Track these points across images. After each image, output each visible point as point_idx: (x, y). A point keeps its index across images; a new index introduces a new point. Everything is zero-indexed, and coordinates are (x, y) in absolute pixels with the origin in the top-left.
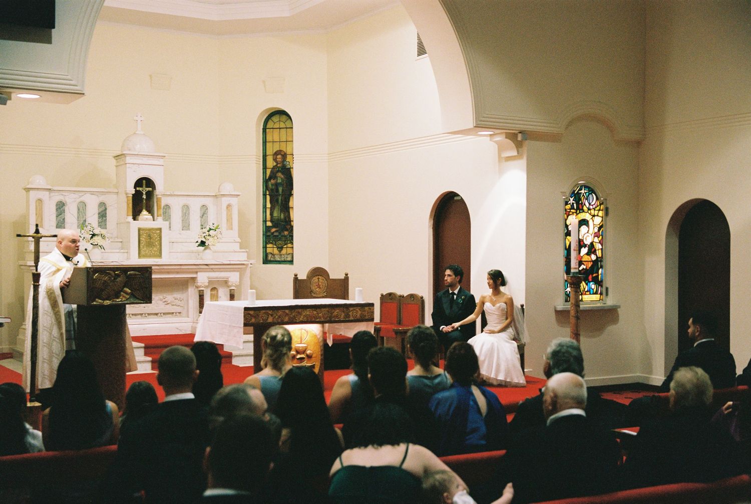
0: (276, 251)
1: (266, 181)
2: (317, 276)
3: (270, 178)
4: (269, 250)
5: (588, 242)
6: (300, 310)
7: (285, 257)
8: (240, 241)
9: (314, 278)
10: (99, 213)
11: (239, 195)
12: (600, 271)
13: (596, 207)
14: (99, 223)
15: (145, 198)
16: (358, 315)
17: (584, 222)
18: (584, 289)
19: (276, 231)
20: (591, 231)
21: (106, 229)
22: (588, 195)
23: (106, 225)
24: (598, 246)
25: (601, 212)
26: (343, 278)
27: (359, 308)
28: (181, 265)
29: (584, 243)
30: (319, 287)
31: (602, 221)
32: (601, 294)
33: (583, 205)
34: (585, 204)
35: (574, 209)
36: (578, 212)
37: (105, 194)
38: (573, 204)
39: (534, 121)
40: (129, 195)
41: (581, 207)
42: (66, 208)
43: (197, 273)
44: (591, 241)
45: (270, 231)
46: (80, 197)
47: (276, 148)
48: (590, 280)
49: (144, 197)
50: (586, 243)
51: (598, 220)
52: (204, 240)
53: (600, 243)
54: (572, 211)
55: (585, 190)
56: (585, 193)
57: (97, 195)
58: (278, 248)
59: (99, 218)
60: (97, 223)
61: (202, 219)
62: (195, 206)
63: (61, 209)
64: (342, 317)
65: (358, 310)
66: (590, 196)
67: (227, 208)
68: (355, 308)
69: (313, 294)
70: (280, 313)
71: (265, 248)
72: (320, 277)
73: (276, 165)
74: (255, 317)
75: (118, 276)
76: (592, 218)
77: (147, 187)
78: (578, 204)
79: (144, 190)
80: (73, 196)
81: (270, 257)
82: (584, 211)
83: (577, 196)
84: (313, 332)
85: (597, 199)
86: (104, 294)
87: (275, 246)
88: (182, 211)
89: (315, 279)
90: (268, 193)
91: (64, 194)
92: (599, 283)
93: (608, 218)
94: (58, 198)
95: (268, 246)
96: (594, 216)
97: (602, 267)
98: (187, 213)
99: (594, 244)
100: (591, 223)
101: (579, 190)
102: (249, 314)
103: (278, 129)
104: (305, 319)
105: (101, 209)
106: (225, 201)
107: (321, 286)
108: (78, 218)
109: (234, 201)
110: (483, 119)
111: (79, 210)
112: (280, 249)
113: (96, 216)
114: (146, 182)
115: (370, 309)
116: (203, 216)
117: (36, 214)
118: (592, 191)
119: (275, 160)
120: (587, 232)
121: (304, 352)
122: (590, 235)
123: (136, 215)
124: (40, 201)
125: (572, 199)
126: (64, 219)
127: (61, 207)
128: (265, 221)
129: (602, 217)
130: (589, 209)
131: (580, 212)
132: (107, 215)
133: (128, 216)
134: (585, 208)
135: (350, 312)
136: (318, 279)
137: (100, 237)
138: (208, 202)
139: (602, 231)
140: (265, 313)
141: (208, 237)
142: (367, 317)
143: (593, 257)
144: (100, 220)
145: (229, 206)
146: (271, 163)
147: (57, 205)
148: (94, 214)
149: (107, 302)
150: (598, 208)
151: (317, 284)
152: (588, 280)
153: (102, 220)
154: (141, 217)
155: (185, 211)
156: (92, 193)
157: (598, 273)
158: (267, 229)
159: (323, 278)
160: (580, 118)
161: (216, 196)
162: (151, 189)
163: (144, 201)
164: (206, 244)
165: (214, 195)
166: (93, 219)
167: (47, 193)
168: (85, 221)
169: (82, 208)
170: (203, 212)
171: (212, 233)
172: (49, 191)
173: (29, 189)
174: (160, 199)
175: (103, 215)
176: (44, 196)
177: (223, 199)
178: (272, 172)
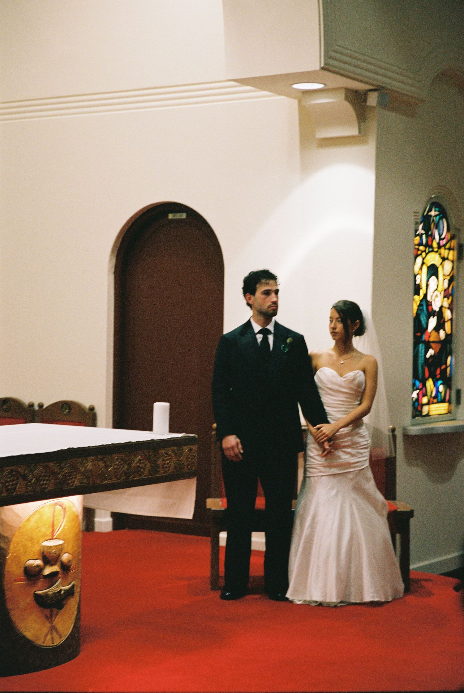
5: (436, 307)
12: (449, 359)
13: (446, 243)
16: (173, 465)
17: (433, 270)
18: (432, 392)
20: (440, 288)
24: (447, 314)
25: (451, 252)
29: (432, 309)
31: (453, 269)
32: (449, 402)
34: (434, 238)
35: (423, 245)
36: (427, 251)
38: (422, 235)
41: (430, 242)
44: (440, 306)
48: (438, 377)
51: (448, 266)
53: (449, 308)
54: (422, 248)
55: (435, 211)
56: (436, 216)
64: (147, 470)
66: (441, 222)
76: (441, 264)
78: (427, 235)
82: (433, 251)
83: (426, 221)
84: (74, 510)
85: (448, 229)
92: (448, 382)
93: (461, 265)
96: (444, 259)
97: (450, 353)
99: (444, 309)
100: (440, 271)
101: (429, 211)
118: (443, 214)
120: (436, 287)
121: (57, 558)
122: (439, 295)
125: (421, 226)
129: (453, 261)
130: (439, 247)
131: (429, 252)
134: (435, 245)
135: (159, 459)
139: (453, 287)
142: (185, 469)
143: (442, 335)
150: (447, 246)
152: (436, 376)
157: (446, 363)
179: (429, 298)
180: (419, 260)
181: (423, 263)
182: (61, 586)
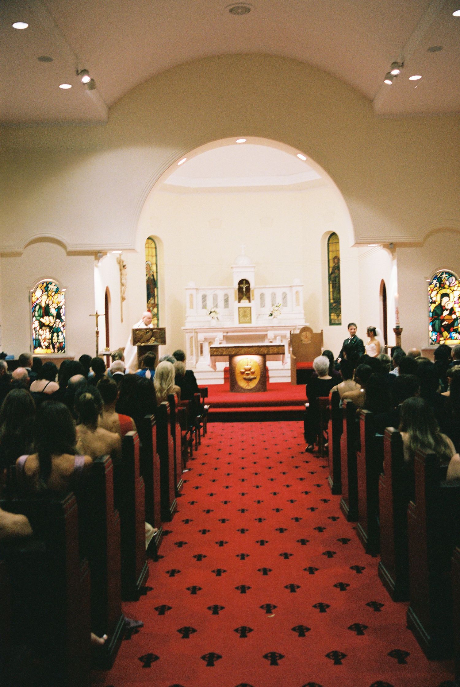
1: (330, 275)
3: (332, 273)
4: (332, 317)
6: (241, 348)
7: (339, 321)
8: (304, 312)
10: (225, 300)
11: (303, 285)
13: (455, 285)
14: (225, 305)
17: (445, 295)
18: (446, 336)
19: (335, 305)
21: (229, 308)
22: (449, 277)
23: (228, 306)
24: (456, 309)
28: (257, 327)
29: (445, 308)
30: (306, 337)
33: (444, 284)
34: (446, 284)
35: (436, 287)
37: (227, 290)
38: (436, 284)
39: (397, 236)
41: (442, 285)
42: (207, 298)
43: (267, 331)
44: (451, 307)
45: (332, 305)
46: (214, 292)
48: (452, 331)
49: (244, 290)
50: (447, 307)
51: (457, 293)
52: (272, 313)
54: (436, 288)
55: (445, 275)
57: (223, 290)
58: (335, 315)
59: (225, 302)
62: (279, 293)
69: (302, 342)
71: (330, 316)
72: (307, 332)
73: (335, 265)
74: (216, 352)
75: (148, 332)
77: (246, 284)
78: (440, 283)
79: (244, 287)
80: (210, 291)
81: (333, 322)
82: (445, 288)
83: (440, 280)
85: (456, 280)
86: (142, 340)
88: (272, 297)
89: (304, 333)
90: (331, 282)
91: (206, 290)
94: (201, 293)
95: (331, 314)
99: (454, 308)
100: (451, 295)
101: (441, 275)
102: (213, 350)
103: (335, 244)
105: (225, 298)
106: (295, 289)
108: (214, 303)
109: (300, 289)
110: (360, 239)
113: (223, 302)
117: (190, 302)
118: (451, 275)
119: (334, 262)
120: (448, 300)
121: (250, 370)
122: (450, 303)
123: (240, 299)
124: (191, 295)
125: (435, 281)
126: (206, 304)
127: (204, 297)
128: (330, 300)
130: (449, 287)
132: (229, 301)
133: (235, 300)
134: (446, 286)
136: (306, 333)
137: (214, 313)
138: (287, 290)
141: (274, 311)
143: (454, 317)
145: (297, 292)
146: (332, 265)
147: (202, 297)
148: (222, 301)
149: (143, 344)
151: (305, 336)
152: (450, 331)
154: (242, 301)
156: (221, 289)
157: (458, 326)
158: (331, 305)
160: (439, 230)
161: (291, 286)
162: (248, 285)
163: (244, 292)
164: (273, 315)
165: (290, 285)
166: (221, 303)
167: (195, 290)
168: (217, 304)
169: (215, 298)
170: (284, 296)
171: (277, 308)
172: (197, 289)
173: (187, 289)
174: (253, 291)
175: (226, 301)
176: (194, 292)
177: (293, 288)
178: (333, 270)
179: (443, 304)
180: (435, 293)
181: (437, 293)
182: (251, 377)
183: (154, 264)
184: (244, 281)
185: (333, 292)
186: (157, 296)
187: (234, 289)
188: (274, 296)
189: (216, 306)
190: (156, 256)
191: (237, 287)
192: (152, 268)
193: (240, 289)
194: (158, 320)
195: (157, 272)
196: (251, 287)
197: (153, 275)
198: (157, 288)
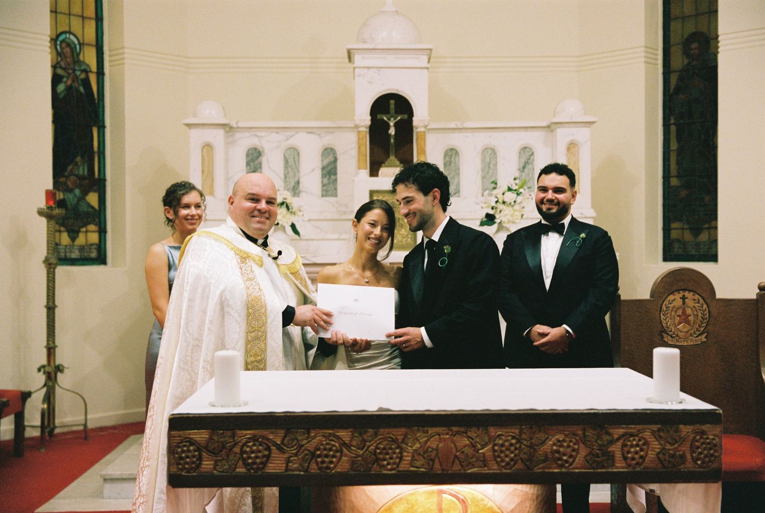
0: (688, 236)
1: (669, 98)
2: (678, 291)
3: (678, 90)
4: (674, 234)
6: (398, 433)
7: (706, 247)
8: (594, 214)
9: (671, 297)
10: (323, 169)
11: (593, 122)
14: (323, 185)
15: (393, 133)
16: (651, 455)
21: (336, 196)
23: (336, 189)
26: (754, 297)
27: (655, 427)
30: (685, 318)
37: (332, 133)
40: (360, 129)
42: (264, 160)
46: (288, 139)
47: (690, 28)
49: (392, 131)
52: (491, 212)
57: (319, 135)
58: (691, 229)
59: (323, 176)
60: (320, 185)
61: (524, 174)
62: (508, 149)
63: (256, 162)
64: (580, 459)
65: (647, 435)
67: (568, 149)
68: (633, 429)
69: (667, 339)
70: (317, 438)
71: (667, 230)
72: (686, 294)
73: (689, 64)
74: (213, 453)
77: (398, 111)
79: (392, 120)
80: (275, 137)
81: (676, 248)
87: (686, 226)
88: (483, 160)
89: (675, 299)
91: (259, 134)
94: (246, 142)
95: (673, 225)
98: (493, 162)
102: (192, 442)
104: (421, 466)
105: (326, 162)
106: (563, 136)
107: (691, 318)
108: (285, 177)
109: (582, 135)
111: (286, 161)
112: (696, 231)
113: (318, 173)
114: (395, 104)
115: (703, 433)
116: (524, 168)
117: (203, 172)
119: (686, 52)
123: (375, 165)
124: (208, 147)
127: (254, 158)
128: (667, 178)
132: (338, 172)
133: (359, 169)
135: (611, 442)
136: (684, 298)
140: (254, 439)
141: (500, 206)
142: (689, 465)
144: (326, 181)
145: (572, 147)
146: (678, 62)
147: (248, 155)
148: (313, 170)
151: (680, 312)
153: (329, 179)
155: (487, 160)
156: (310, 131)
159: (697, 297)
161: (550, 128)
162: (406, 116)
163: (392, 141)
164: (497, 221)
165: (544, 124)
166: (311, 179)
167: (220, 133)
168: (298, 183)
169: (292, 159)
170: (523, 160)
171: (510, 197)
172: (228, 128)
173: (189, 125)
174: (423, 135)
175: (330, 171)
176: (217, 137)
177: (561, 132)
178: (681, 79)
183: (89, 45)
184: (392, 102)
185: (680, 151)
186: (102, 153)
187: (357, 127)
188: (490, 156)
189: (295, 189)
190: (99, 19)
191: (367, 120)
192: (81, 57)
193: (377, 130)
194: (102, 231)
195: (100, 73)
196: (416, 121)
197: (86, 83)
198: (101, 127)
